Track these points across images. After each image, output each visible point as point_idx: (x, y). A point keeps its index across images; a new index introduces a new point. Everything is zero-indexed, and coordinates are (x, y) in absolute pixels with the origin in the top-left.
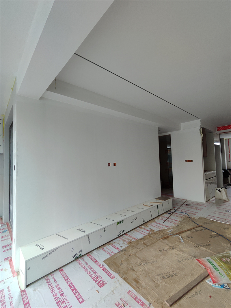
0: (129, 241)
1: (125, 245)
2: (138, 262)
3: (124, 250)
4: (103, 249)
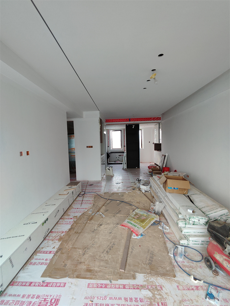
0: (59, 237)
1: (57, 244)
2: (80, 252)
3: (59, 249)
4: (31, 264)
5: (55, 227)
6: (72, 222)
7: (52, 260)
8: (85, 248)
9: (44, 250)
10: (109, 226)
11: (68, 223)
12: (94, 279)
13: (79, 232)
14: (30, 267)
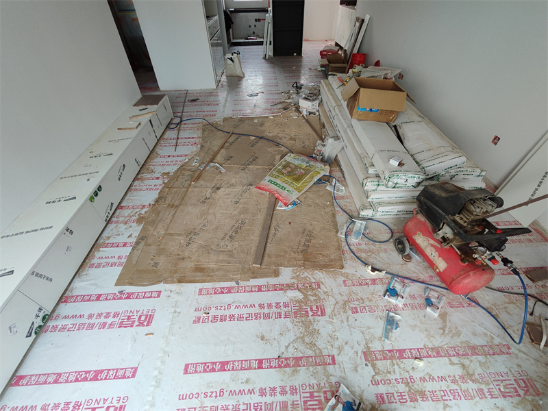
0: (137, 217)
1: (136, 230)
2: (182, 241)
3: (142, 238)
4: (92, 265)
5: (127, 198)
6: (160, 185)
7: (130, 257)
8: (191, 234)
9: (111, 241)
10: (235, 190)
11: (151, 187)
12: (208, 282)
13: (175, 204)
14: (91, 272)
